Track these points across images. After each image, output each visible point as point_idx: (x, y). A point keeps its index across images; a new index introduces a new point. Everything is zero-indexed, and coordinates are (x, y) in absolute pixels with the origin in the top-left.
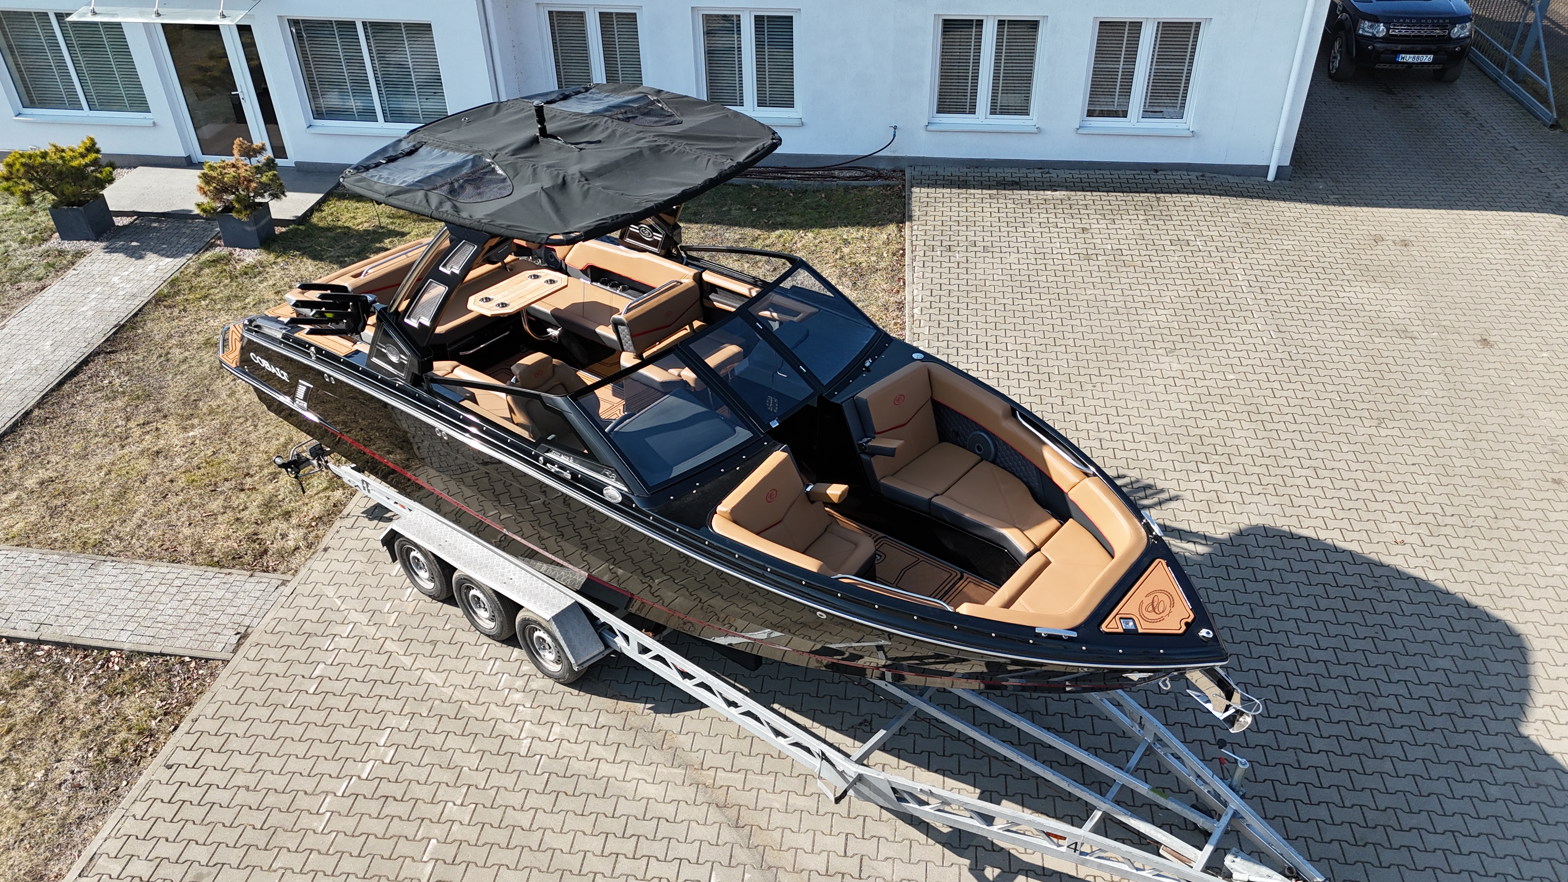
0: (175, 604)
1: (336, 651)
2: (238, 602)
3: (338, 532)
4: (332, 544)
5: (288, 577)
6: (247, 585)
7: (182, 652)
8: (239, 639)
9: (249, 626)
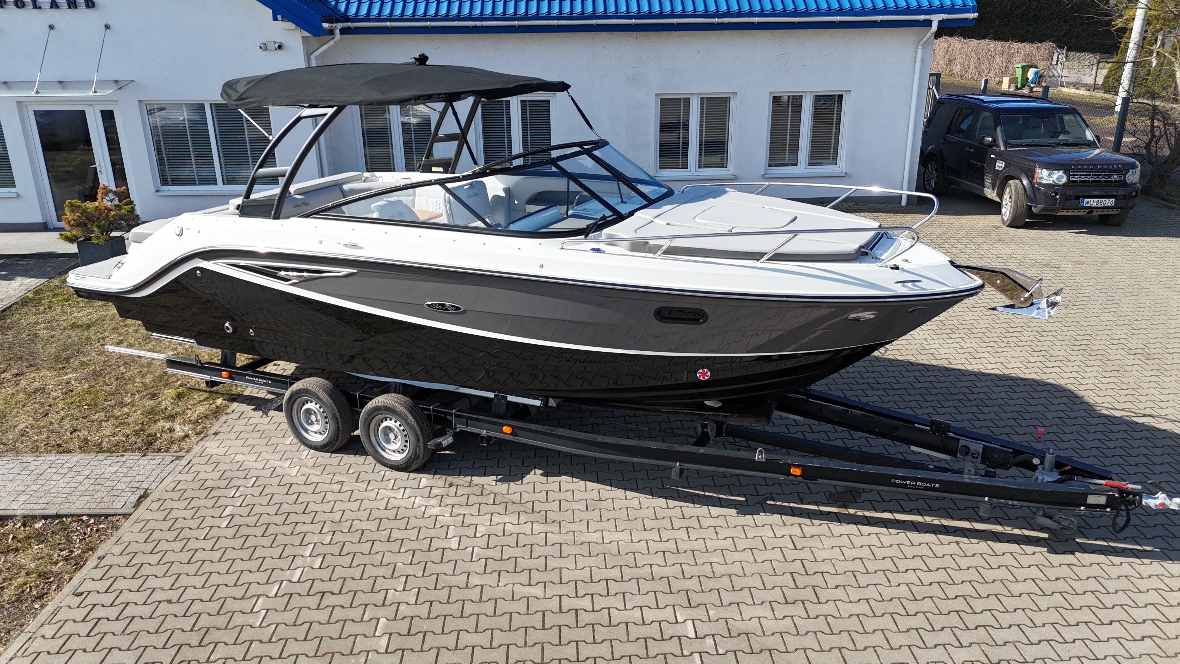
1: (243, 497)
2: (132, 473)
3: (225, 422)
4: (220, 430)
5: (182, 453)
6: (141, 462)
7: (79, 512)
8: (139, 498)
9: (148, 489)
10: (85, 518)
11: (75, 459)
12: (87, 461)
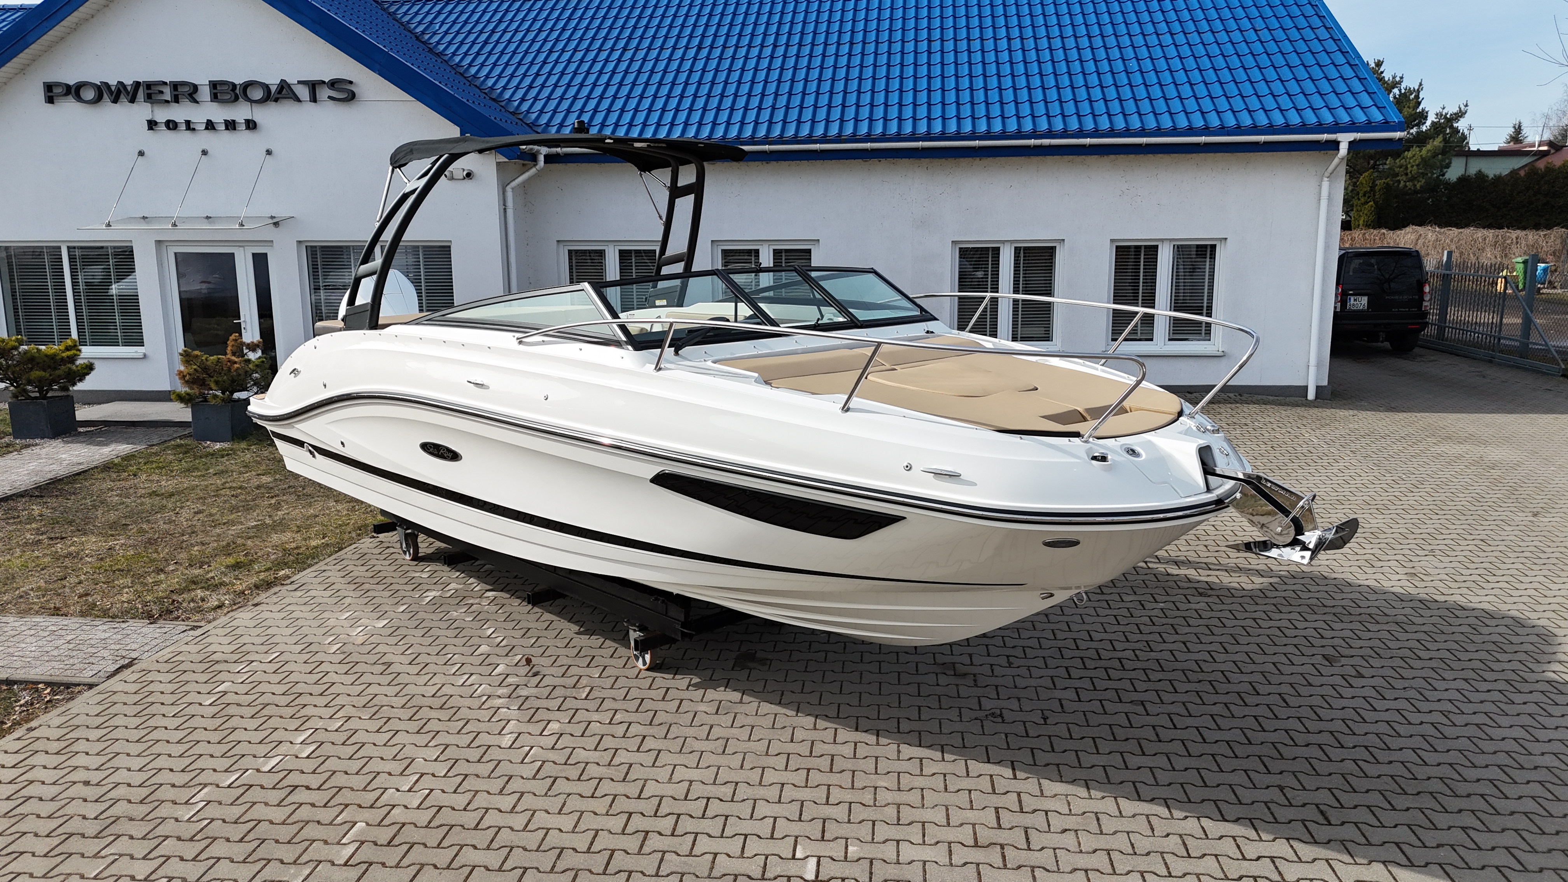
0: (40, 643)
1: (251, 673)
2: (128, 640)
3: (275, 594)
4: (265, 601)
5: (202, 624)
6: (144, 630)
7: (37, 678)
8: (119, 668)
9: (135, 659)
10: (40, 686)
11: (65, 623)
12: (78, 625)
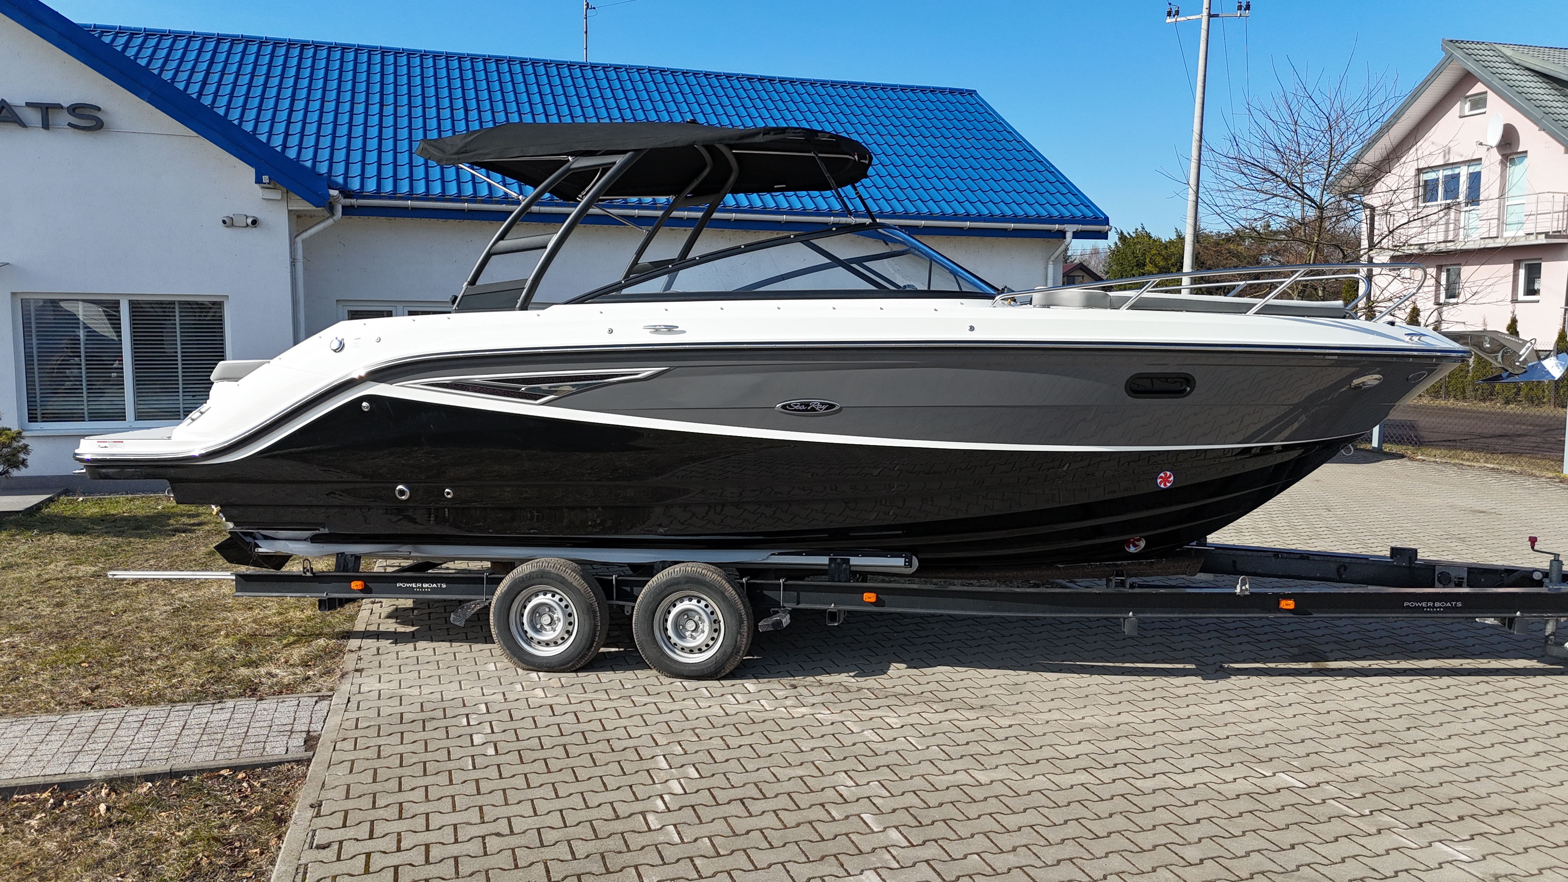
3: (360, 659)
4: (360, 666)
5: (324, 693)
6: (263, 706)
7: (213, 764)
8: (305, 742)
9: (309, 732)
10: (225, 772)
12: (162, 712)
